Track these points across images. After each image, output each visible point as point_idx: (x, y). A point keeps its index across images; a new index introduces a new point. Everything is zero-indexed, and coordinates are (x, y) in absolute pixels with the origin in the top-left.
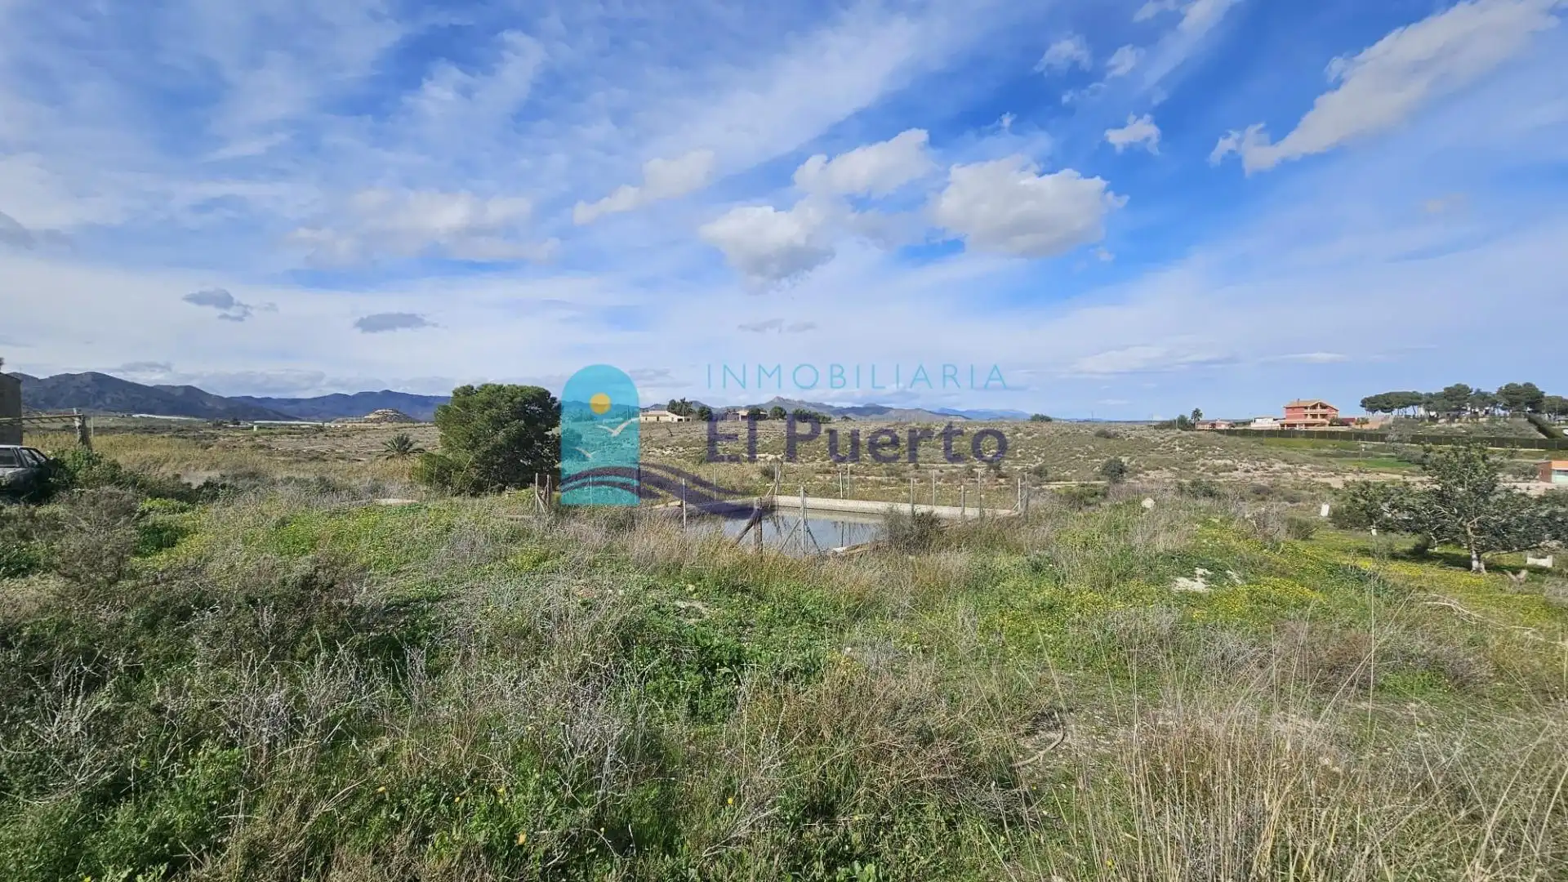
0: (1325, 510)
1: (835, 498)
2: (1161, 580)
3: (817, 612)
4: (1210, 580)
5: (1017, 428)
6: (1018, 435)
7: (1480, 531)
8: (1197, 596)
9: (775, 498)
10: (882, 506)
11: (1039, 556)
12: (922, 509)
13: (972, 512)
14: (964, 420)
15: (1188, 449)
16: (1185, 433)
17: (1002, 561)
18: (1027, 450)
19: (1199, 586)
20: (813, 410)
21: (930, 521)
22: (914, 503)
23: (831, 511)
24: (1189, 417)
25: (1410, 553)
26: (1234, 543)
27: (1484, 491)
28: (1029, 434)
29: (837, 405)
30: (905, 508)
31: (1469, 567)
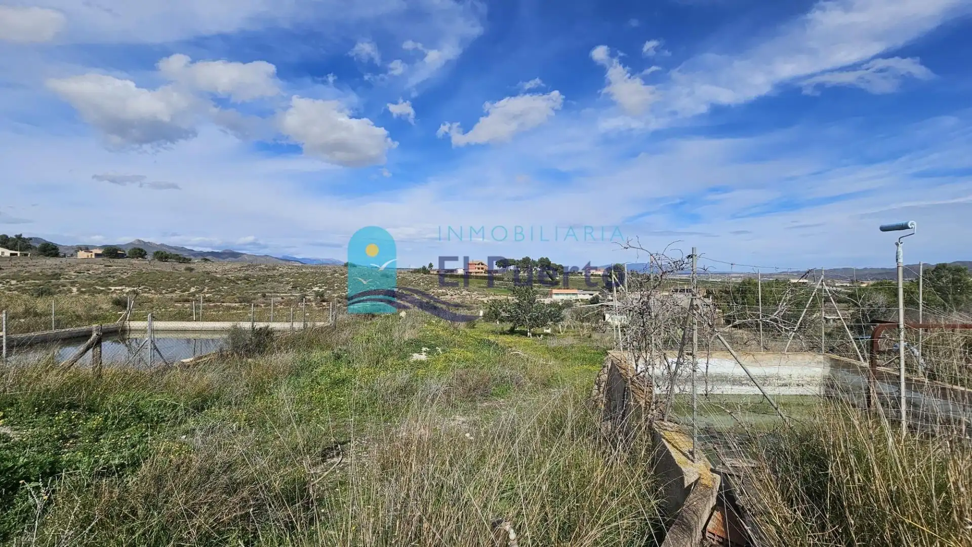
0: (481, 313)
1: (189, 321)
2: (406, 356)
3: (154, 413)
4: (429, 353)
5: (335, 271)
6: (336, 275)
7: (530, 320)
8: (421, 362)
9: (127, 323)
10: (227, 325)
11: (340, 350)
12: (260, 325)
13: (298, 325)
14: (300, 265)
15: (426, 284)
16: (425, 276)
17: (316, 355)
18: (341, 284)
19: (423, 357)
20: (174, 252)
21: (268, 333)
22: (254, 321)
23: (184, 331)
24: (427, 266)
25: (509, 331)
26: (441, 332)
27: (532, 302)
28: (343, 274)
29: (197, 249)
30: (247, 325)
31: (527, 335)
